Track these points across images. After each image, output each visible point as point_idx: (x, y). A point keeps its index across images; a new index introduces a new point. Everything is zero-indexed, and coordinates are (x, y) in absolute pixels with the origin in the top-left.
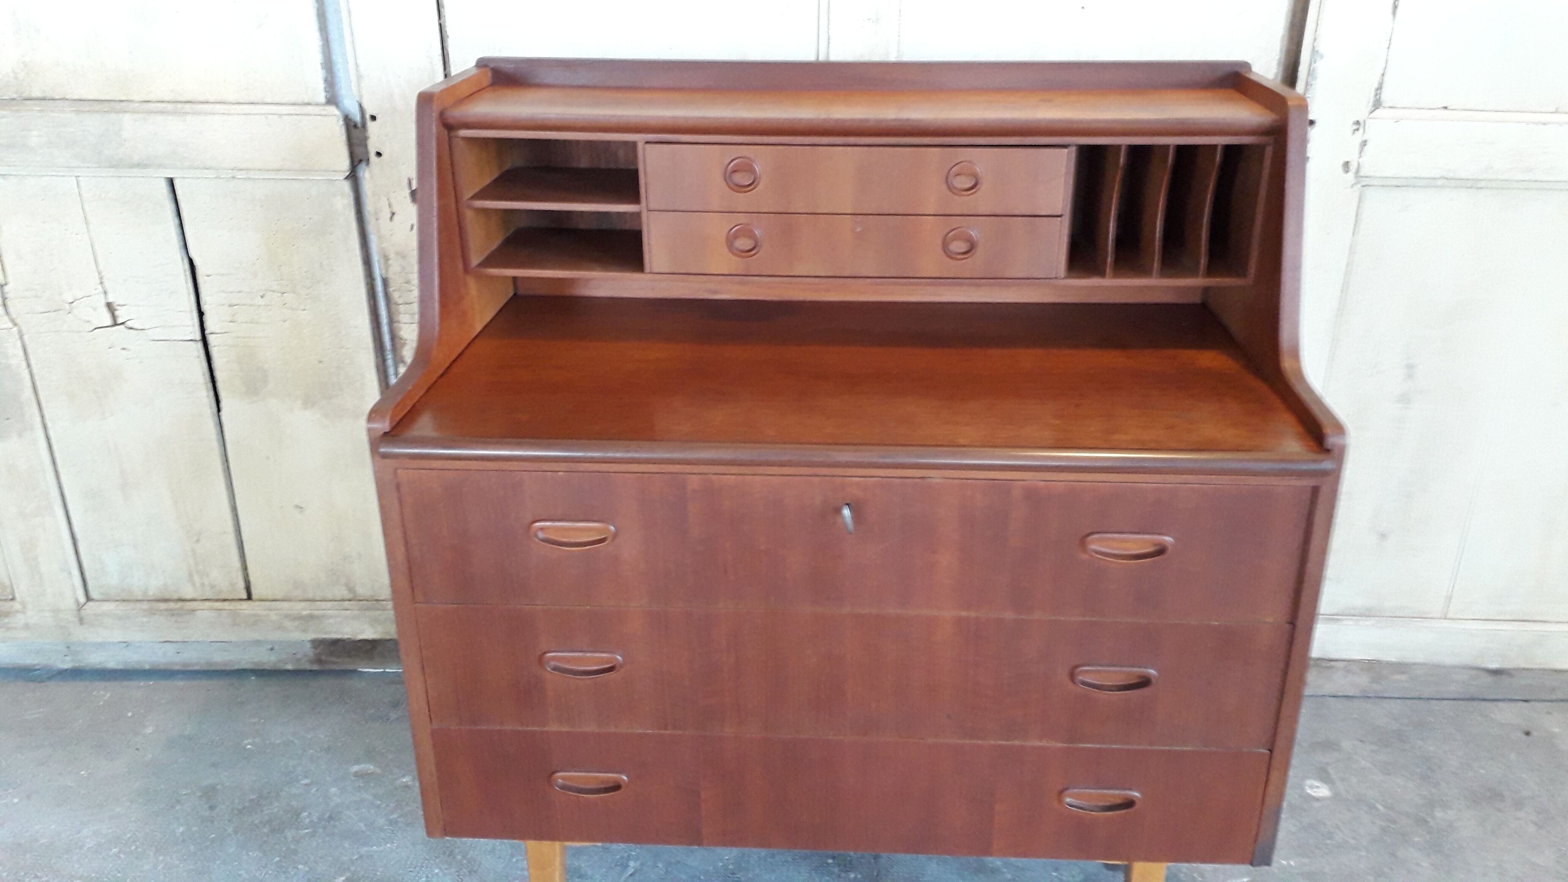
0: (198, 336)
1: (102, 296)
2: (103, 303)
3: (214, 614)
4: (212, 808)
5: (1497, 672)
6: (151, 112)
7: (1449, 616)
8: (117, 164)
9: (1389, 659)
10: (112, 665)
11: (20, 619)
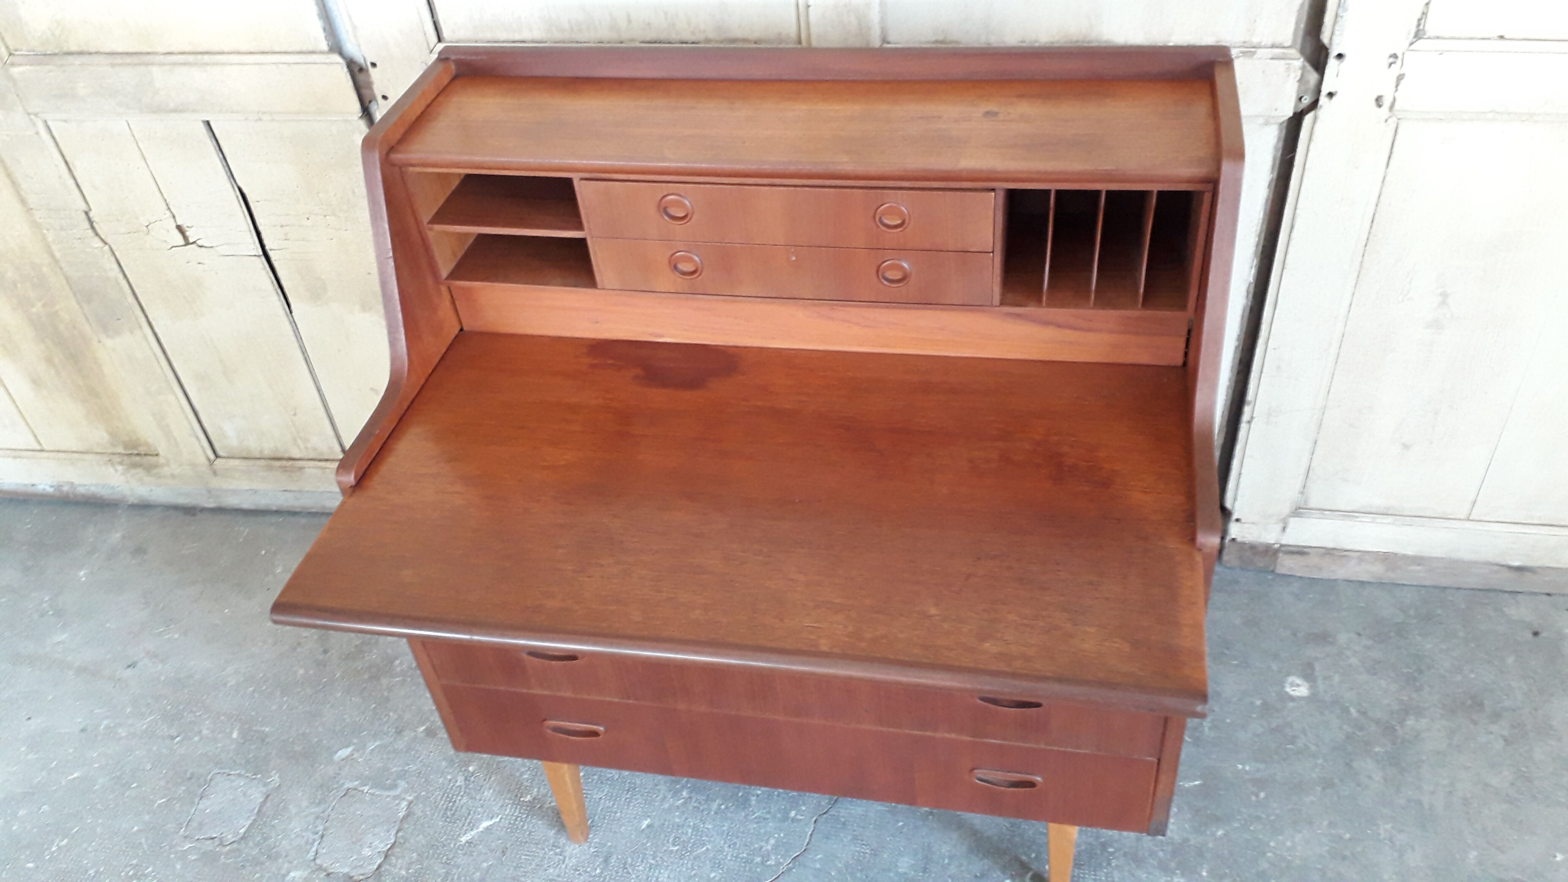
0: (261, 253)
1: (172, 220)
2: (174, 226)
3: (319, 472)
4: (325, 652)
5: (1520, 569)
6: (174, 64)
7: (1471, 518)
8: (158, 110)
9: (1406, 552)
10: (246, 506)
11: (166, 471)
